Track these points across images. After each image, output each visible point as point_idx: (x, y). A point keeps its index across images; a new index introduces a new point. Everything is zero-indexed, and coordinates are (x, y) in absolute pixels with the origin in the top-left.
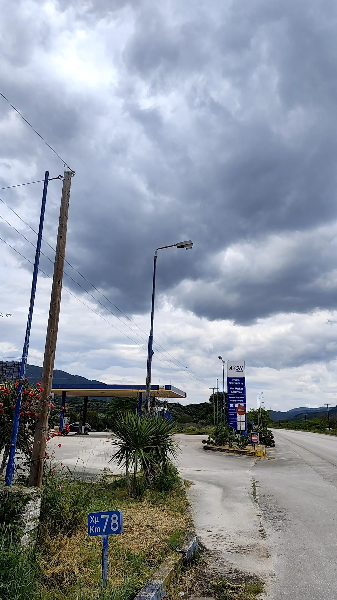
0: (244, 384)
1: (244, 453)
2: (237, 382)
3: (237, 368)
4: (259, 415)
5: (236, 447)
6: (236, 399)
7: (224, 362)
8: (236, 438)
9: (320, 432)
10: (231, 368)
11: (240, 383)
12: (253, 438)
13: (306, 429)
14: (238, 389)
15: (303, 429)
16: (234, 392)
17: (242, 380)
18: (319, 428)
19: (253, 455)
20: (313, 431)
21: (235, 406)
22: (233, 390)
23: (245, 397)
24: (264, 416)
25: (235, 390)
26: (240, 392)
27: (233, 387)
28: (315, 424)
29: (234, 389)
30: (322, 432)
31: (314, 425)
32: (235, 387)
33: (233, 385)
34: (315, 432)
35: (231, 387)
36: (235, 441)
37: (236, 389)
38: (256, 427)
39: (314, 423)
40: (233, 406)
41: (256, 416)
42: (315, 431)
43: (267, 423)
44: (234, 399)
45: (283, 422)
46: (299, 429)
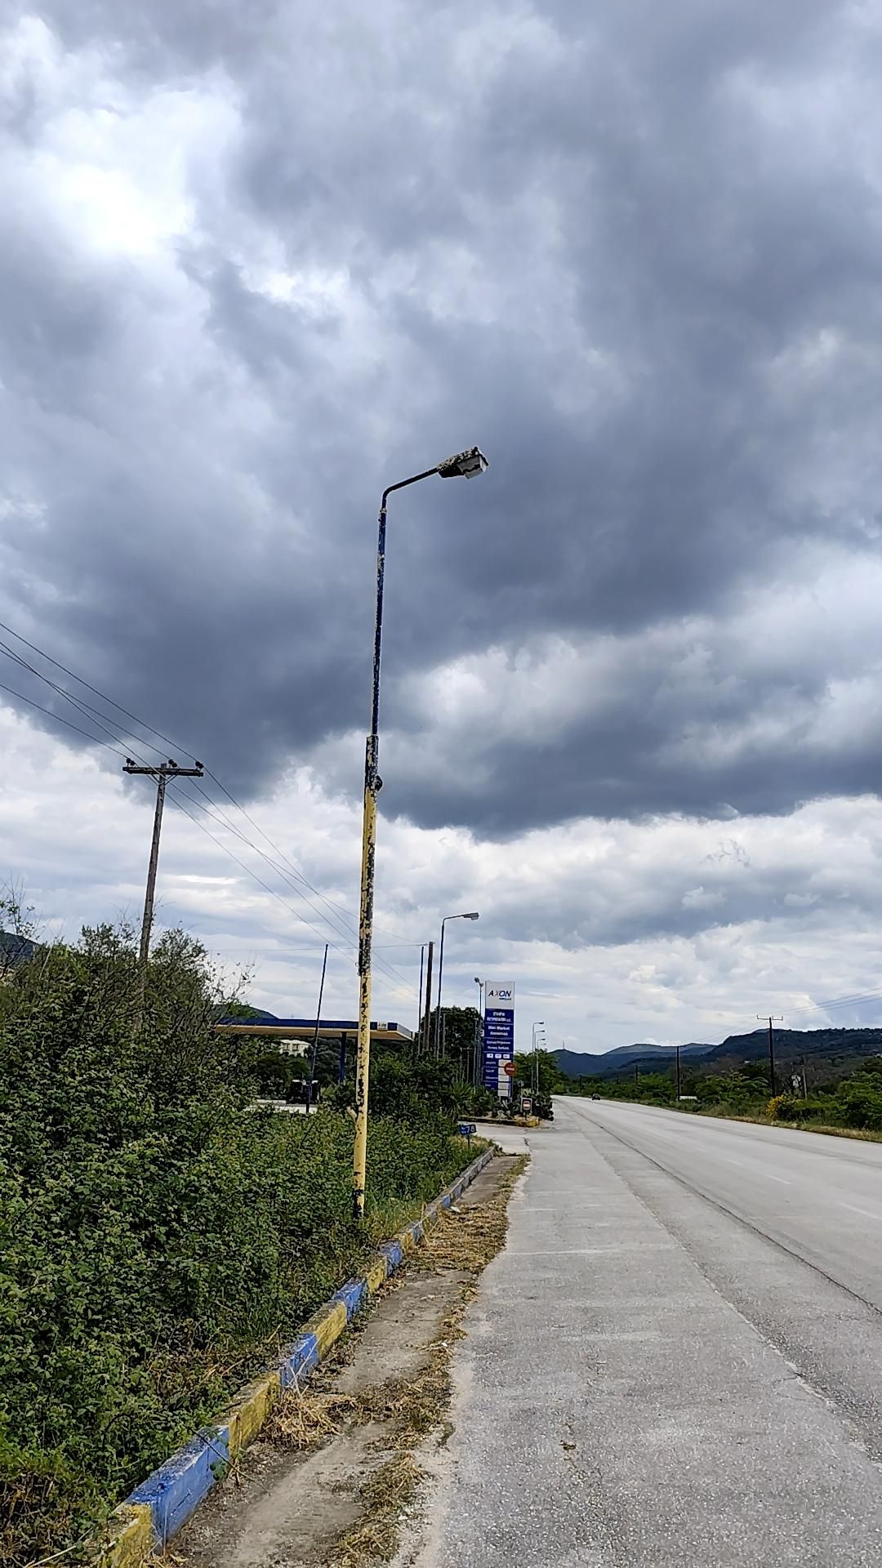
0: (512, 1022)
1: (512, 1124)
2: (501, 1016)
3: (502, 994)
4: (535, 1068)
5: (501, 1116)
6: (497, 1045)
7: (481, 985)
8: (502, 1106)
9: (660, 1105)
10: (492, 993)
11: (503, 1019)
12: (525, 1105)
13: (634, 1098)
14: (501, 1029)
15: (628, 1097)
16: (495, 1033)
17: (509, 1014)
18: (659, 1096)
19: (524, 1125)
20: (646, 1101)
21: (496, 1057)
22: (493, 1031)
23: (512, 1041)
24: (544, 1067)
25: (496, 1031)
26: (504, 1034)
27: (493, 1025)
28: (653, 1087)
29: (494, 1028)
30: (664, 1104)
31: (650, 1088)
32: (497, 1025)
33: (494, 1021)
34: (649, 1104)
35: (490, 1025)
36: (500, 1108)
37: (498, 1028)
38: (528, 1091)
39: (652, 1084)
40: (492, 1057)
41: (527, 1068)
42: (650, 1102)
43: (551, 1083)
44: (494, 1045)
45: (589, 1080)
46: (620, 1097)
